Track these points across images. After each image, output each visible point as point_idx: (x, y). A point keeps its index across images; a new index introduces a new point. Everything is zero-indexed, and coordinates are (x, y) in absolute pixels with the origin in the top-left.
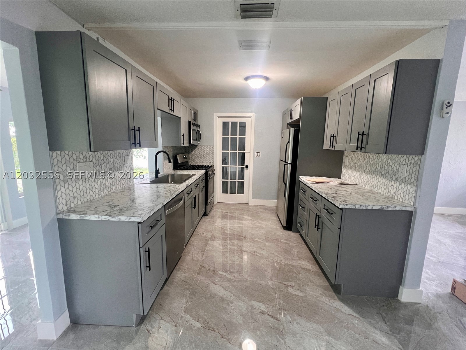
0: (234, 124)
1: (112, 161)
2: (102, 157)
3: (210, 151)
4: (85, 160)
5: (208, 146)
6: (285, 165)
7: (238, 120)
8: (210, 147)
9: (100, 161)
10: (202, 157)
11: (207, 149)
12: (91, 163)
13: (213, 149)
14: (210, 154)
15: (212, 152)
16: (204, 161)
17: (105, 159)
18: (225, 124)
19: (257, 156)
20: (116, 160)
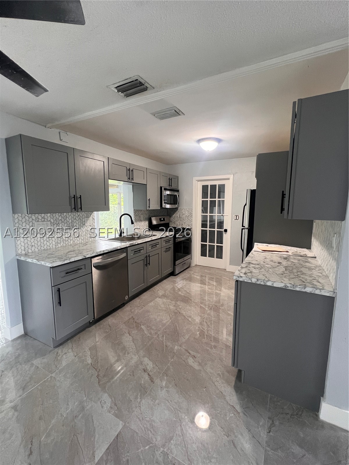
0: (213, 187)
1: (70, 221)
2: (60, 218)
3: (189, 214)
4: (43, 220)
5: (188, 209)
6: (242, 229)
7: (217, 183)
8: (189, 210)
9: (58, 221)
10: (182, 219)
11: (186, 212)
12: (49, 222)
13: (191, 212)
14: (189, 217)
15: (190, 215)
16: (183, 224)
17: (63, 220)
18: (205, 188)
19: (235, 220)
20: (75, 221)
